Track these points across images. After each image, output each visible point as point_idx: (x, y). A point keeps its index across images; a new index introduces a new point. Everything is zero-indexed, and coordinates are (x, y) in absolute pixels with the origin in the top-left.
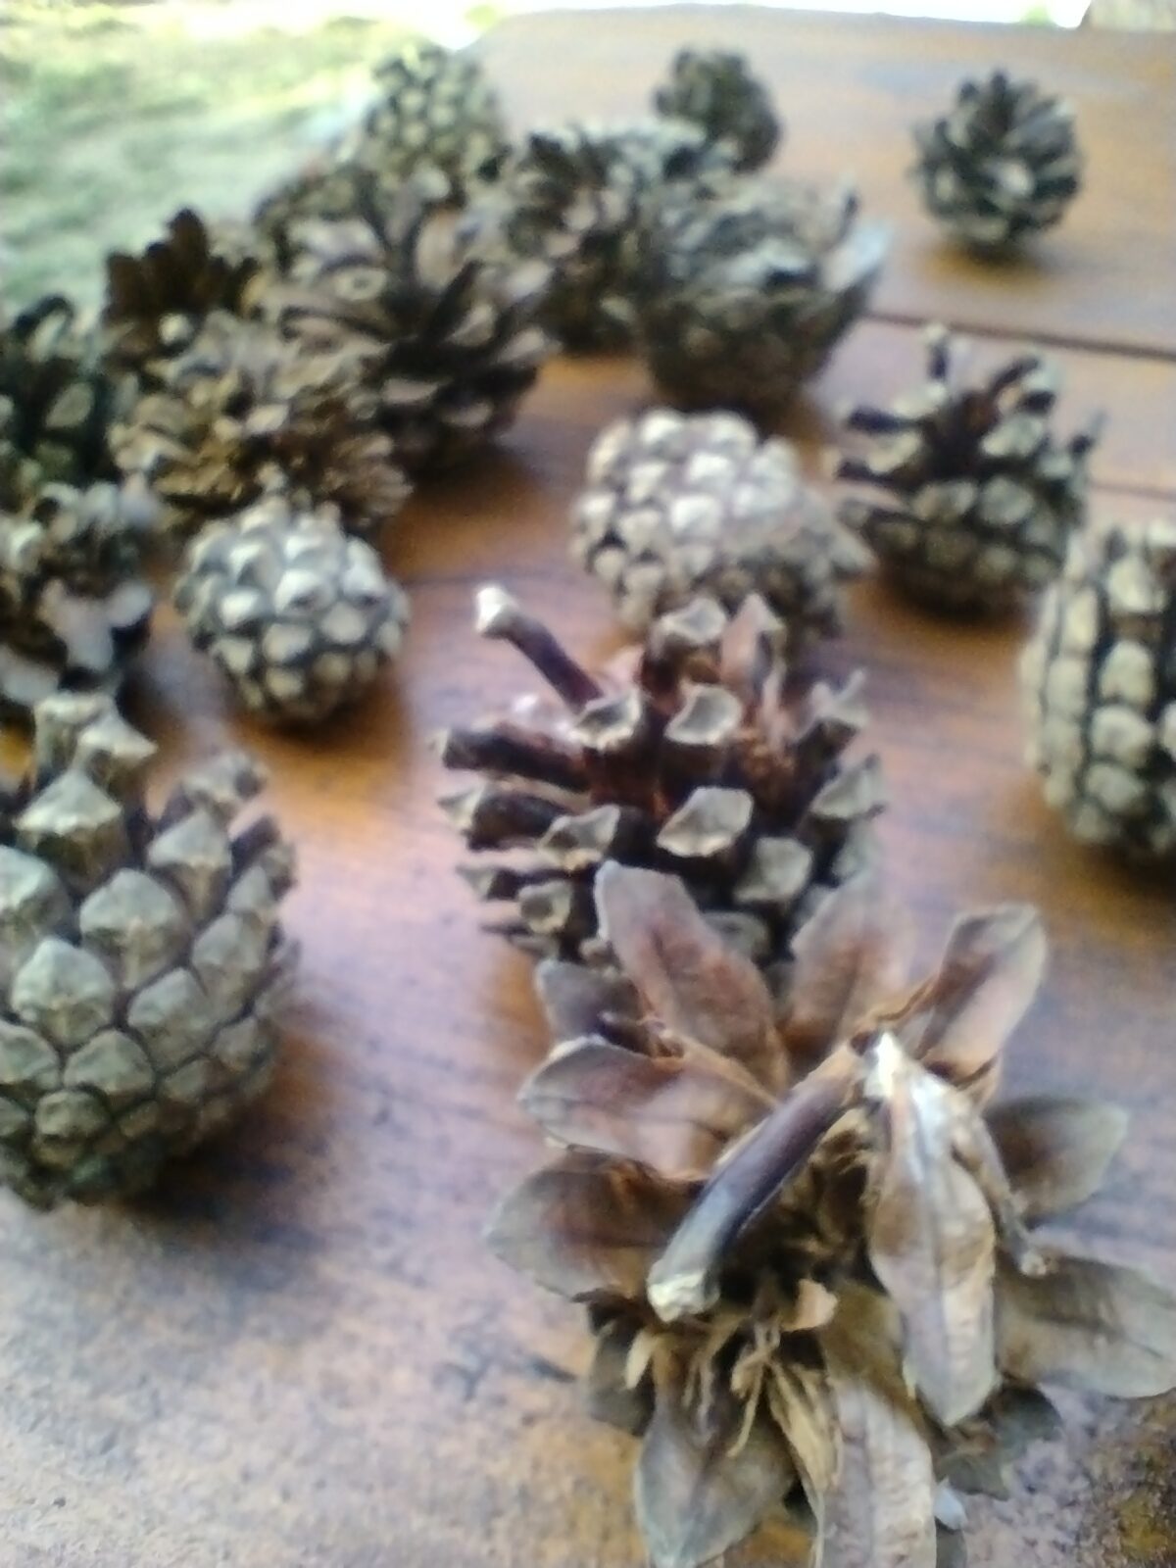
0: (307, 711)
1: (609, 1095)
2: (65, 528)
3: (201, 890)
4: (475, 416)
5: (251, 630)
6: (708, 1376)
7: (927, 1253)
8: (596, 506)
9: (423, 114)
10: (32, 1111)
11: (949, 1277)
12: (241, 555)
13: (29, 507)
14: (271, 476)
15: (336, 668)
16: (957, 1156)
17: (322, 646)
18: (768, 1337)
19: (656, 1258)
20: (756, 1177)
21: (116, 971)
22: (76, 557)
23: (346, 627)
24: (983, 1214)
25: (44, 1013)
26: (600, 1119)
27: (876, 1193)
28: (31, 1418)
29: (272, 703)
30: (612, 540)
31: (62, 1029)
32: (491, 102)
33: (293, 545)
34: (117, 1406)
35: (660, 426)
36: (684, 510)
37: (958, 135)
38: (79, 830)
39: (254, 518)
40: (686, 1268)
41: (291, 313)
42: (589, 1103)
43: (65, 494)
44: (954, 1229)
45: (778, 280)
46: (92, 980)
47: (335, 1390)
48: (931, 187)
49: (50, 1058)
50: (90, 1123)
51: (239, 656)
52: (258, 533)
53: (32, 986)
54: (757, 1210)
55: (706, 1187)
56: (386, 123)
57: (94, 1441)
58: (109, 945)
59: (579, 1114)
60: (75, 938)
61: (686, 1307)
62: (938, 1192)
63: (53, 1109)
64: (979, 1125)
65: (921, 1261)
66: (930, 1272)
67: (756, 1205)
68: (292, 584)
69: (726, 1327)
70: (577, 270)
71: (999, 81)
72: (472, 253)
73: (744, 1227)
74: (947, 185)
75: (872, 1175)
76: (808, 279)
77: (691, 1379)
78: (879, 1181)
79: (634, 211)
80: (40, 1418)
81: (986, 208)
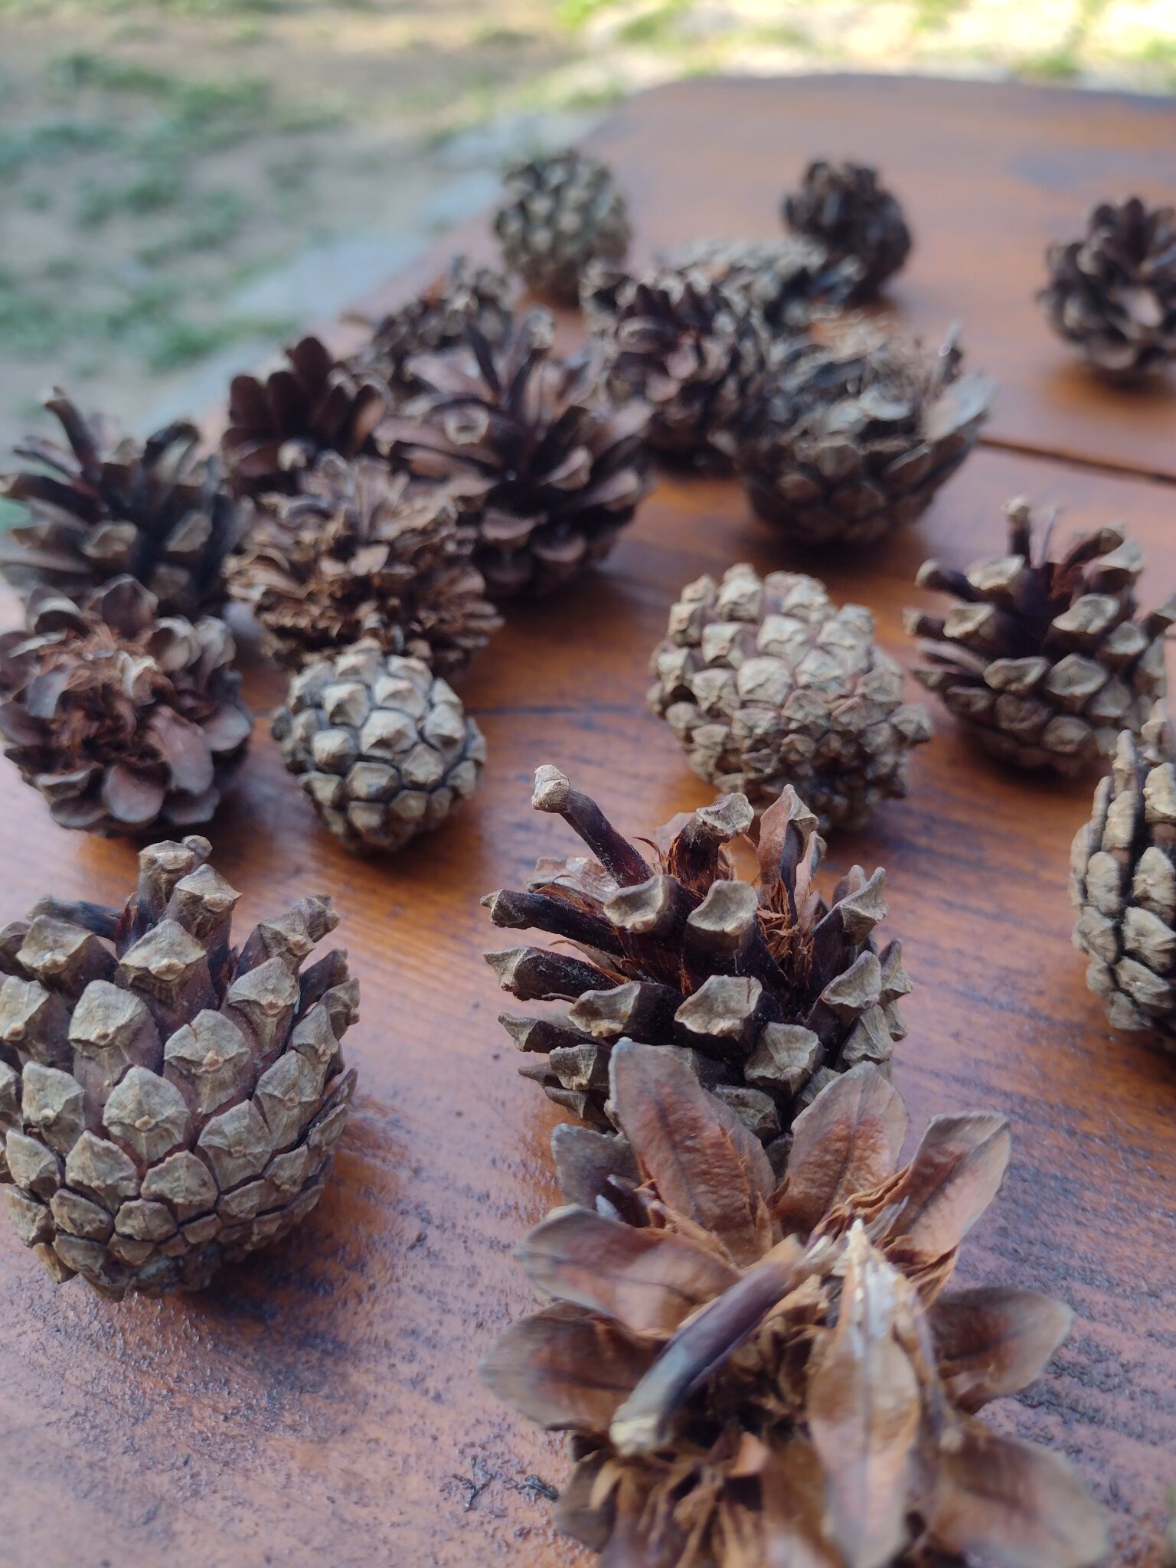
0: (385, 842)
1: (594, 1257)
2: (178, 657)
3: (270, 1026)
4: (569, 553)
5: (338, 766)
6: (662, 1508)
7: (858, 1421)
8: (671, 661)
9: (550, 220)
10: (113, 1215)
11: (876, 1443)
12: (333, 695)
13: (147, 635)
14: (369, 616)
15: (413, 805)
16: (897, 1337)
17: (402, 785)
18: (713, 1478)
19: (624, 1400)
20: (709, 1342)
21: (192, 1100)
22: (186, 683)
23: (425, 768)
24: (912, 1391)
25: (127, 1127)
26: (583, 1276)
27: (818, 1365)
28: (85, 1486)
29: (352, 832)
30: (683, 694)
31: (142, 1146)
32: (619, 208)
33: (383, 687)
34: (161, 1482)
35: (740, 584)
36: (750, 673)
37: (1086, 263)
38: (170, 969)
39: (349, 659)
40: (645, 1412)
41: (400, 447)
42: (575, 1262)
43: (179, 626)
44: (885, 1402)
45: (875, 429)
46: (170, 1104)
47: (355, 1487)
48: (1059, 310)
49: (131, 1170)
50: (160, 1228)
51: (326, 788)
52: (353, 672)
53: (121, 1106)
54: (708, 1369)
55: (666, 1346)
56: (514, 226)
57: (138, 1512)
58: (186, 1074)
59: (567, 1271)
60: (159, 1066)
61: (640, 1445)
62: (875, 1369)
63: (129, 1213)
64: (920, 1311)
65: (853, 1427)
66: (859, 1437)
67: (707, 1364)
68: (378, 725)
69: (682, 1467)
70: (676, 414)
71: (1135, 205)
72: (575, 398)
73: (695, 1381)
74: (1073, 312)
75: (816, 1348)
76: (909, 427)
77: (647, 1510)
78: (822, 1354)
79: (735, 357)
80: (94, 1486)
81: (1116, 337)
